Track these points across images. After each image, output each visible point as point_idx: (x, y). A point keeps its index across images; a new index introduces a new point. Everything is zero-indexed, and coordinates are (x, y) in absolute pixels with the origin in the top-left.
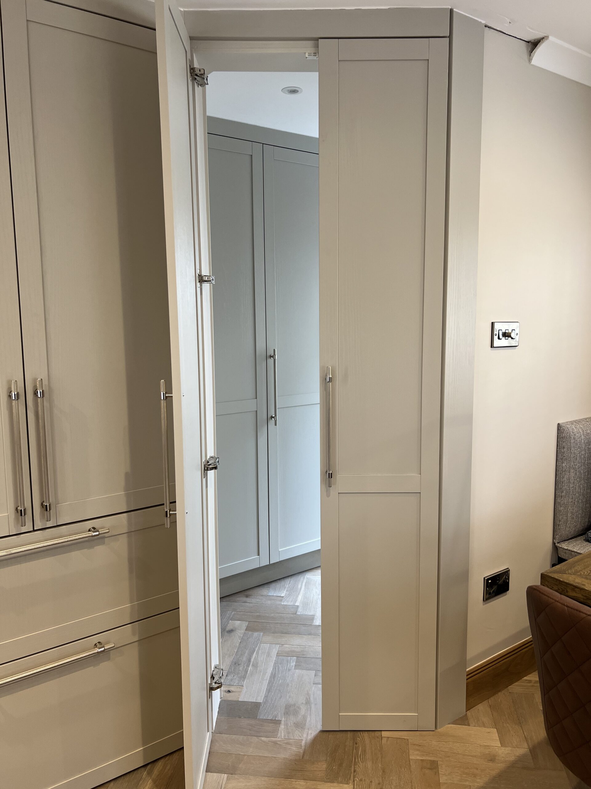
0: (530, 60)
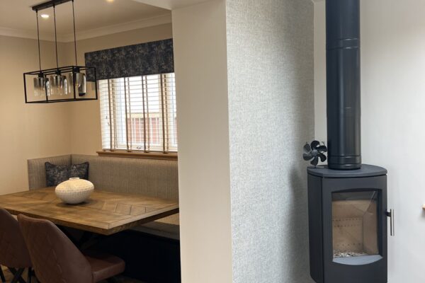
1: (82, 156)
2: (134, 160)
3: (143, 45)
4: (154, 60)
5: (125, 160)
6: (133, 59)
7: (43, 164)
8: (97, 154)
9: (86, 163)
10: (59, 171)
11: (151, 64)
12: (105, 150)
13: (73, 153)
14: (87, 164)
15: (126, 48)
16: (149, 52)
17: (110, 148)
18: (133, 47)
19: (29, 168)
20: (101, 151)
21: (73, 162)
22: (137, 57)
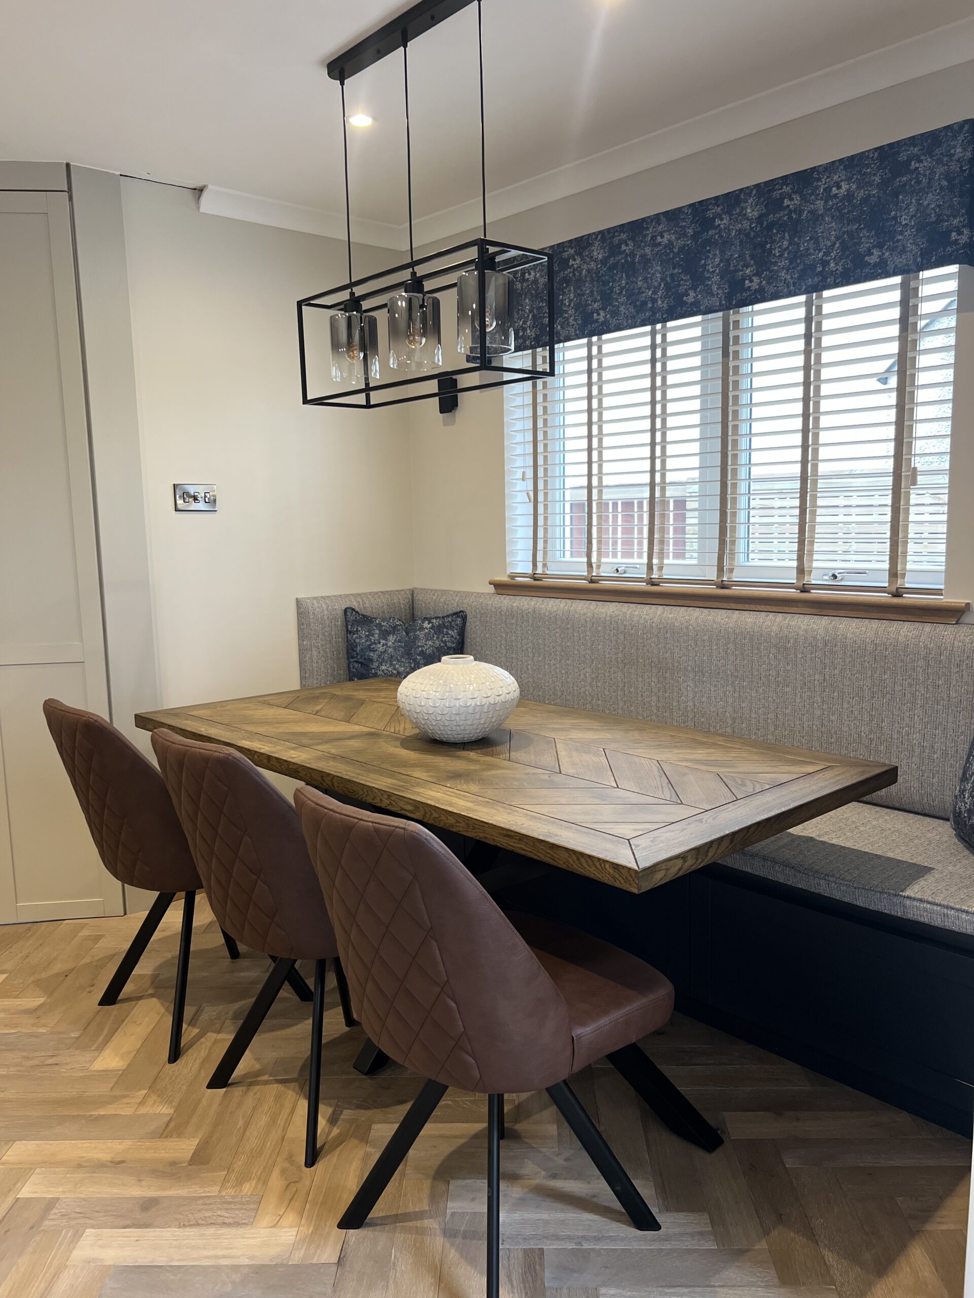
0: (198, 208)
1: (444, 592)
2: (610, 610)
3: (672, 216)
4: (713, 263)
5: (581, 608)
6: (630, 269)
7: (340, 613)
8: (491, 589)
9: (456, 614)
10: (385, 634)
11: (698, 279)
12: (513, 576)
13: (417, 584)
14: (461, 615)
15: (605, 236)
16: (695, 237)
17: (529, 570)
18: (636, 228)
19: (300, 624)
20: (504, 578)
21: (418, 613)
22: (646, 262)
